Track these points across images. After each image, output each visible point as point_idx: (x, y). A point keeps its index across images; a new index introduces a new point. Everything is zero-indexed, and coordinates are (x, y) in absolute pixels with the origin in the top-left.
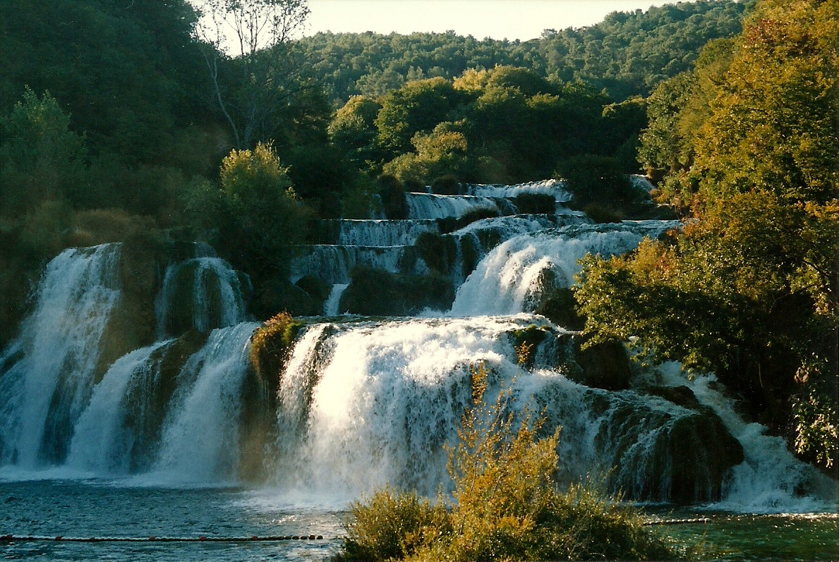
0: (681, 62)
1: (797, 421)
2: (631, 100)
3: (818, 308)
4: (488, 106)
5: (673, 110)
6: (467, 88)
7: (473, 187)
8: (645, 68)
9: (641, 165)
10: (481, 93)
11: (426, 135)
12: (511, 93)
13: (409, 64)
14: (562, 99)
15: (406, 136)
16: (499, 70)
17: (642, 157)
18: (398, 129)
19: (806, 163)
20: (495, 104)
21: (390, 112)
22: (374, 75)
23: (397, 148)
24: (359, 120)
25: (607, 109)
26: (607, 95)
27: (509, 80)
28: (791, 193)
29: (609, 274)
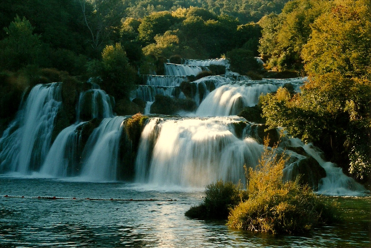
0: (267, 6)
1: (350, 161)
2: (249, 23)
3: (351, 117)
4: (187, 24)
5: (274, 31)
6: (178, 16)
7: (187, 60)
8: (250, 8)
9: (260, 53)
10: (184, 18)
11: (161, 36)
12: (198, 19)
13: (148, 3)
14: (220, 22)
15: (152, 36)
16: (192, 9)
17: (260, 50)
18: (149, 33)
19: (354, 62)
20: (191, 23)
21: (145, 25)
22: (133, 8)
23: (148, 41)
24: (131, 28)
25: (239, 27)
26: (238, 21)
27: (197, 13)
28: (348, 73)
29: (278, 102)
